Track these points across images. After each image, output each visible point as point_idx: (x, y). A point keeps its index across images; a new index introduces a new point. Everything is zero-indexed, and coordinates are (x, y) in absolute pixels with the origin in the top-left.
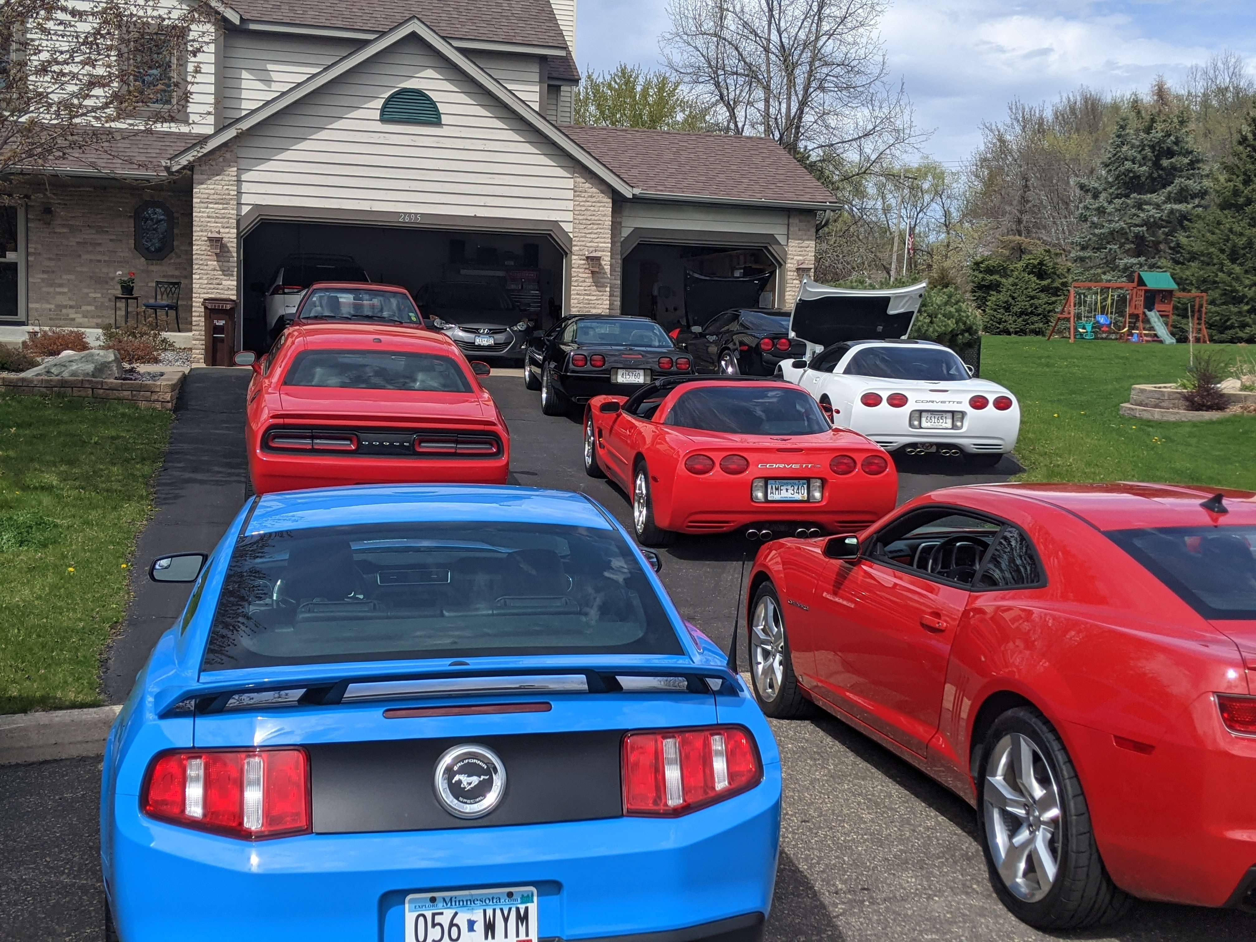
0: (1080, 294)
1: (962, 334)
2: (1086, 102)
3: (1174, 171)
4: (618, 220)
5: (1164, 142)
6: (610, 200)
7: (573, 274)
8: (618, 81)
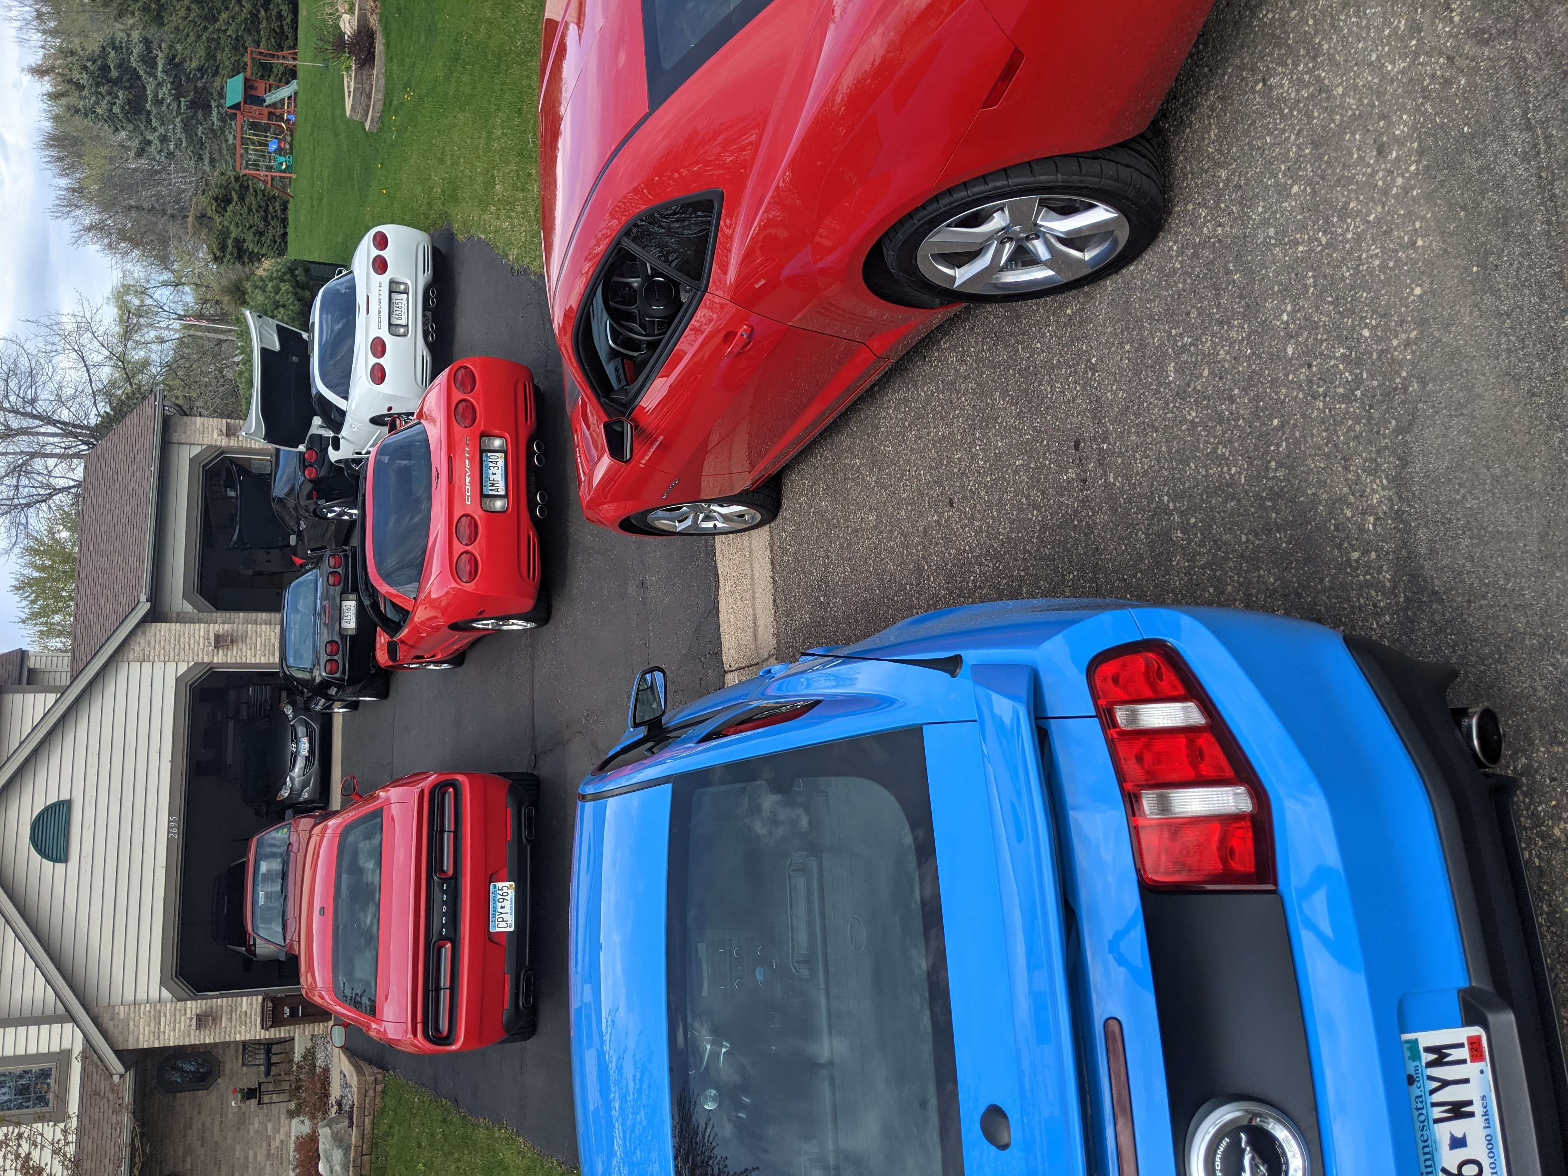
0: (247, 165)
1: (296, 276)
2: (51, 146)
3: (122, 65)
4: (174, 615)
5: (92, 73)
6: (153, 624)
7: (234, 661)
8: (28, 594)
